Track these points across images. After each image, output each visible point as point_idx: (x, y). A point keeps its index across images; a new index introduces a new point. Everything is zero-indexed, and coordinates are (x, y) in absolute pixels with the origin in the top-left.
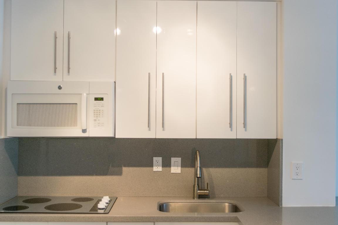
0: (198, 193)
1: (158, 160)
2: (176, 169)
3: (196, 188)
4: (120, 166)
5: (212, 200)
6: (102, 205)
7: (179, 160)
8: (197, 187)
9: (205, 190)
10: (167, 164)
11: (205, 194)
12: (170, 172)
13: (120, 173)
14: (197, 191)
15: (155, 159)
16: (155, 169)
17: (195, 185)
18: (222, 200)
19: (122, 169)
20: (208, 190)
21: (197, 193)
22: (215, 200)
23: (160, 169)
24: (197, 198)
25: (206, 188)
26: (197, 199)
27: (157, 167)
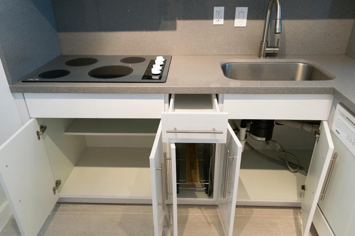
0: (267, 51)
1: (219, 10)
2: (241, 22)
3: (264, 45)
4: (174, 19)
5: (282, 59)
6: (156, 70)
7: (245, 10)
8: (265, 43)
9: (274, 47)
10: (230, 16)
11: (275, 52)
12: (234, 25)
13: (174, 28)
14: (264, 49)
15: (216, 9)
16: (215, 22)
17: (263, 41)
18: (294, 60)
19: (176, 22)
20: (278, 48)
21: (265, 51)
22: (286, 59)
23: (221, 22)
24: (263, 56)
25: (276, 45)
26: (263, 58)
27: (217, 20)
